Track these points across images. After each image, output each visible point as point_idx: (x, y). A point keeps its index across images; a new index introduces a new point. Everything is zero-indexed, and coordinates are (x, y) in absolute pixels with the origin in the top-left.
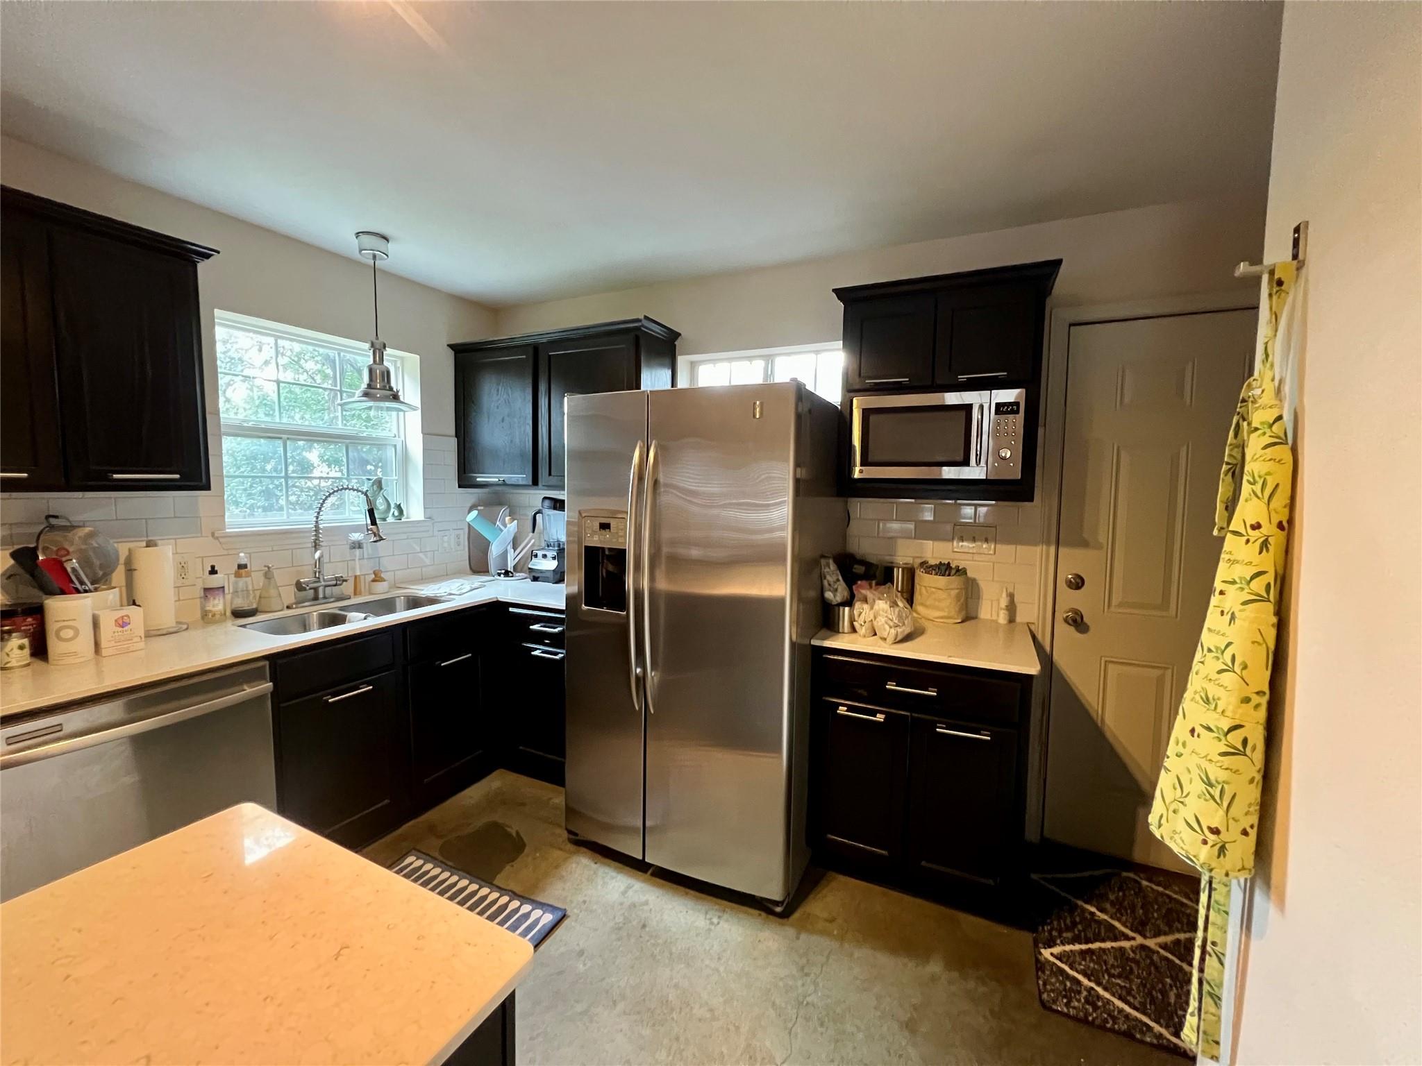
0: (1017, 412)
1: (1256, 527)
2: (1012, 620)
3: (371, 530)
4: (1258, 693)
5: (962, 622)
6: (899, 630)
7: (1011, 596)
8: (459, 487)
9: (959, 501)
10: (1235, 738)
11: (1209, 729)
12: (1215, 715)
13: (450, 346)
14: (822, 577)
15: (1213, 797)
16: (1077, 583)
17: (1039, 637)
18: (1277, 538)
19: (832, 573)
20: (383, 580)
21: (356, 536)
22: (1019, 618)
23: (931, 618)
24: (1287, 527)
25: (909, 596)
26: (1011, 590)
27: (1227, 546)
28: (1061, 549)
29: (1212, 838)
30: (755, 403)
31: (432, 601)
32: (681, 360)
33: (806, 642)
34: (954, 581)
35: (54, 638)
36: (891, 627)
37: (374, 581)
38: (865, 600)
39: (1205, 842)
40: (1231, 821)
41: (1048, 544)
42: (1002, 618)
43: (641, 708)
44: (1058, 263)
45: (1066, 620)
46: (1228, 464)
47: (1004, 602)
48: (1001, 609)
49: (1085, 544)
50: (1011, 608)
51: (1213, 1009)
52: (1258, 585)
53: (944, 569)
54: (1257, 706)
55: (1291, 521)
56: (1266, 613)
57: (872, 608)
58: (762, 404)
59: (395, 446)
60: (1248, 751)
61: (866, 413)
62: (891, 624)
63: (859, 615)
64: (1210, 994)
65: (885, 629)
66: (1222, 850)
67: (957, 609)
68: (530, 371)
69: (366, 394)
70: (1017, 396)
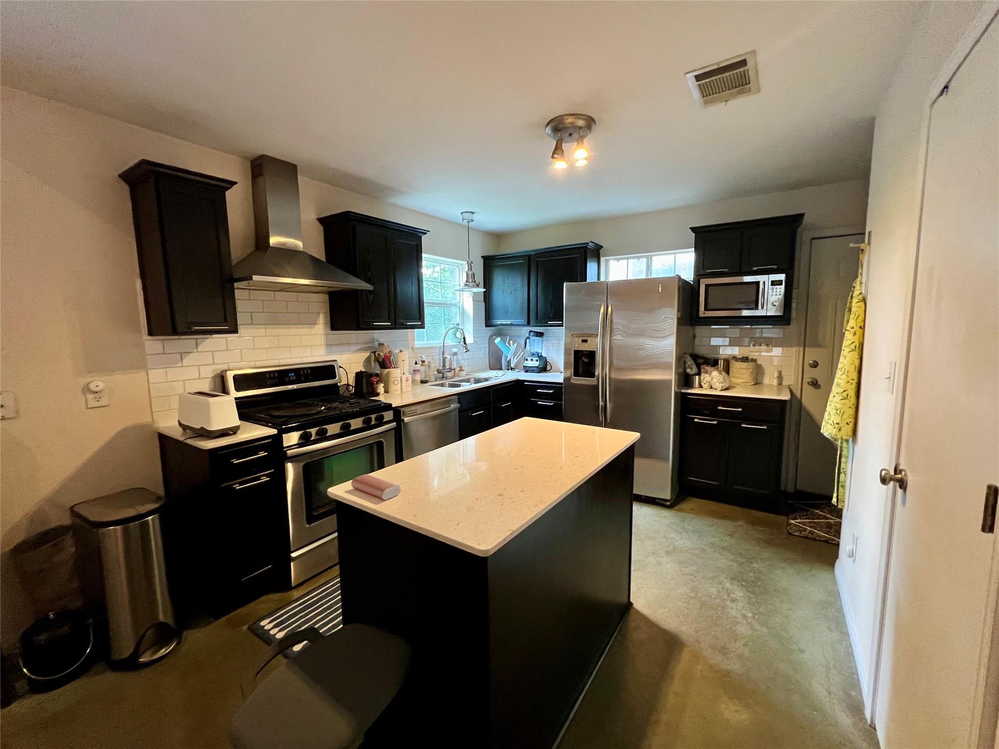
0: (782, 284)
1: (853, 328)
2: (780, 384)
3: (464, 346)
4: (852, 380)
5: (755, 384)
6: (723, 384)
7: (780, 372)
8: (486, 326)
9: (753, 327)
10: (845, 394)
11: (838, 393)
12: (840, 389)
13: (482, 257)
14: (685, 363)
15: (837, 413)
16: (815, 365)
17: (795, 392)
18: (859, 331)
19: (690, 362)
20: (463, 370)
21: (455, 350)
22: (785, 383)
23: (738, 383)
24: (863, 328)
25: (727, 370)
26: (779, 370)
27: (846, 335)
28: (806, 349)
29: (837, 426)
30: (659, 286)
31: (486, 380)
32: (602, 259)
33: (678, 391)
34: (751, 364)
35: (392, 384)
36: (720, 383)
37: (460, 371)
38: (706, 372)
39: (835, 428)
40: (843, 420)
41: (799, 345)
42: (775, 382)
43: (603, 420)
44: (801, 216)
45: (809, 383)
46: (848, 308)
47: (776, 375)
48: (775, 378)
49: (817, 345)
50: (780, 377)
51: (843, 491)
52: (853, 346)
53: (745, 359)
54: (852, 384)
55: (864, 326)
56: (856, 355)
57: (710, 376)
58: (661, 286)
59: (459, 307)
60: (849, 398)
61: (707, 286)
62: (720, 382)
63: (704, 380)
64: (842, 486)
65: (716, 384)
66: (840, 430)
67: (752, 378)
68: (526, 268)
69: (466, 285)
70: (782, 277)
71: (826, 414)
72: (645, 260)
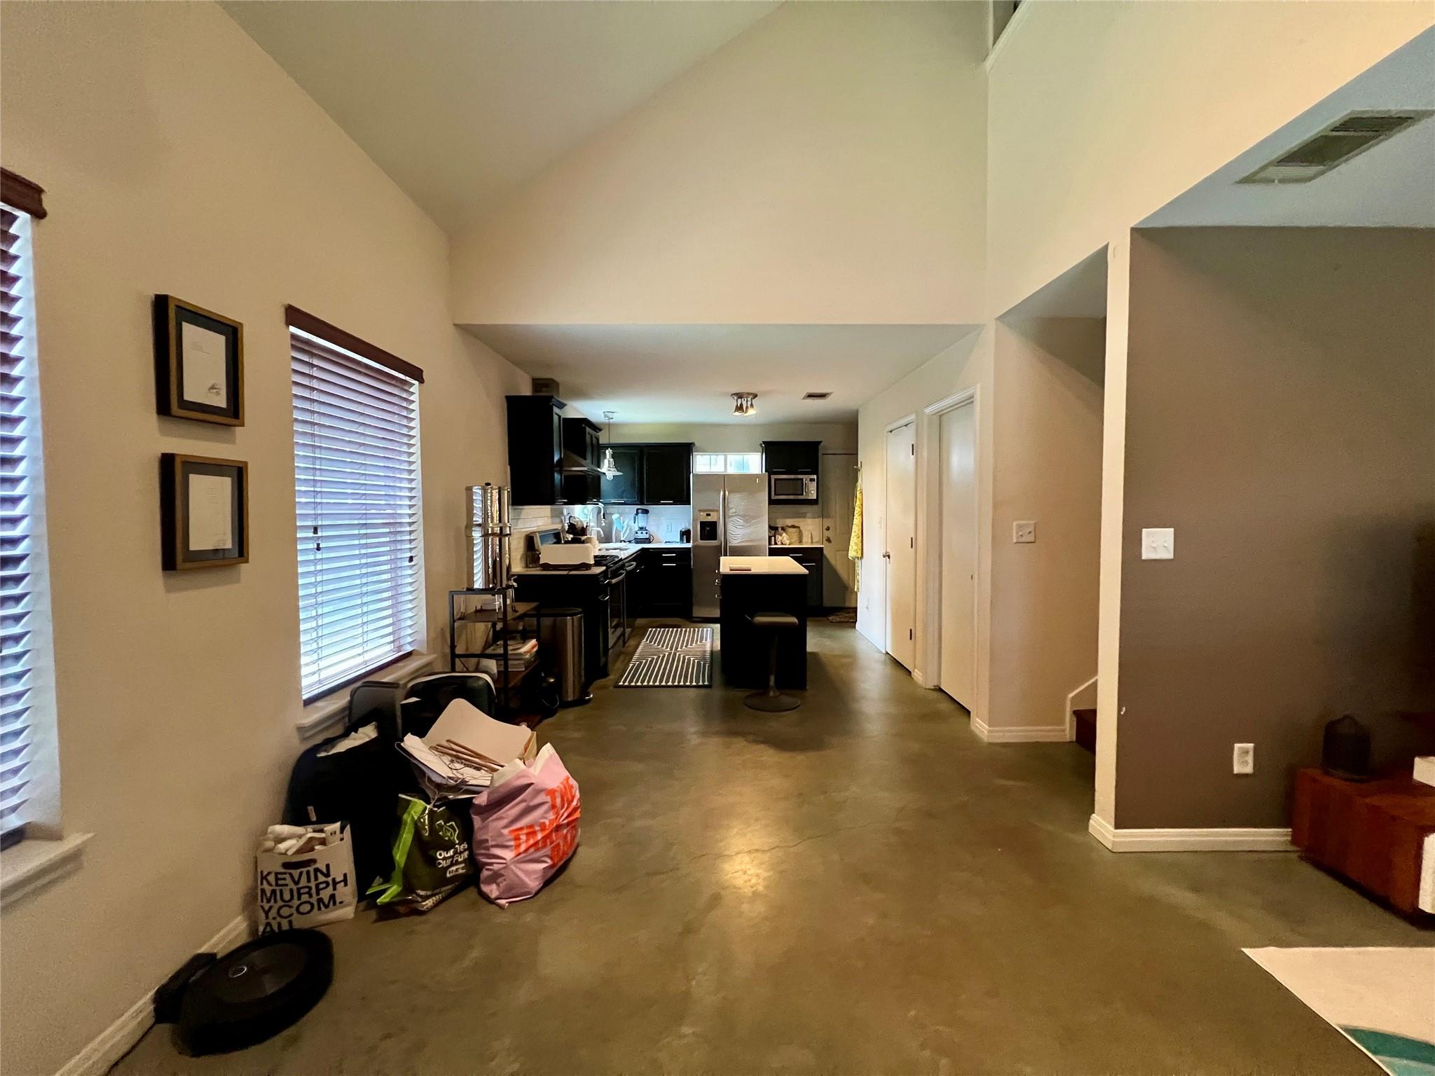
0: (815, 481)
2: (812, 541)
5: (799, 542)
7: (811, 534)
9: (801, 506)
16: (828, 529)
22: (814, 540)
24: (862, 505)
26: (811, 532)
28: (824, 519)
34: (797, 529)
41: (821, 518)
42: (809, 540)
44: (820, 442)
47: (809, 535)
48: (809, 538)
49: (828, 519)
50: (811, 537)
53: (793, 527)
56: (860, 516)
58: (758, 479)
61: (776, 480)
67: (798, 538)
68: (638, 457)
70: (815, 477)
71: (850, 547)
72: (723, 456)
